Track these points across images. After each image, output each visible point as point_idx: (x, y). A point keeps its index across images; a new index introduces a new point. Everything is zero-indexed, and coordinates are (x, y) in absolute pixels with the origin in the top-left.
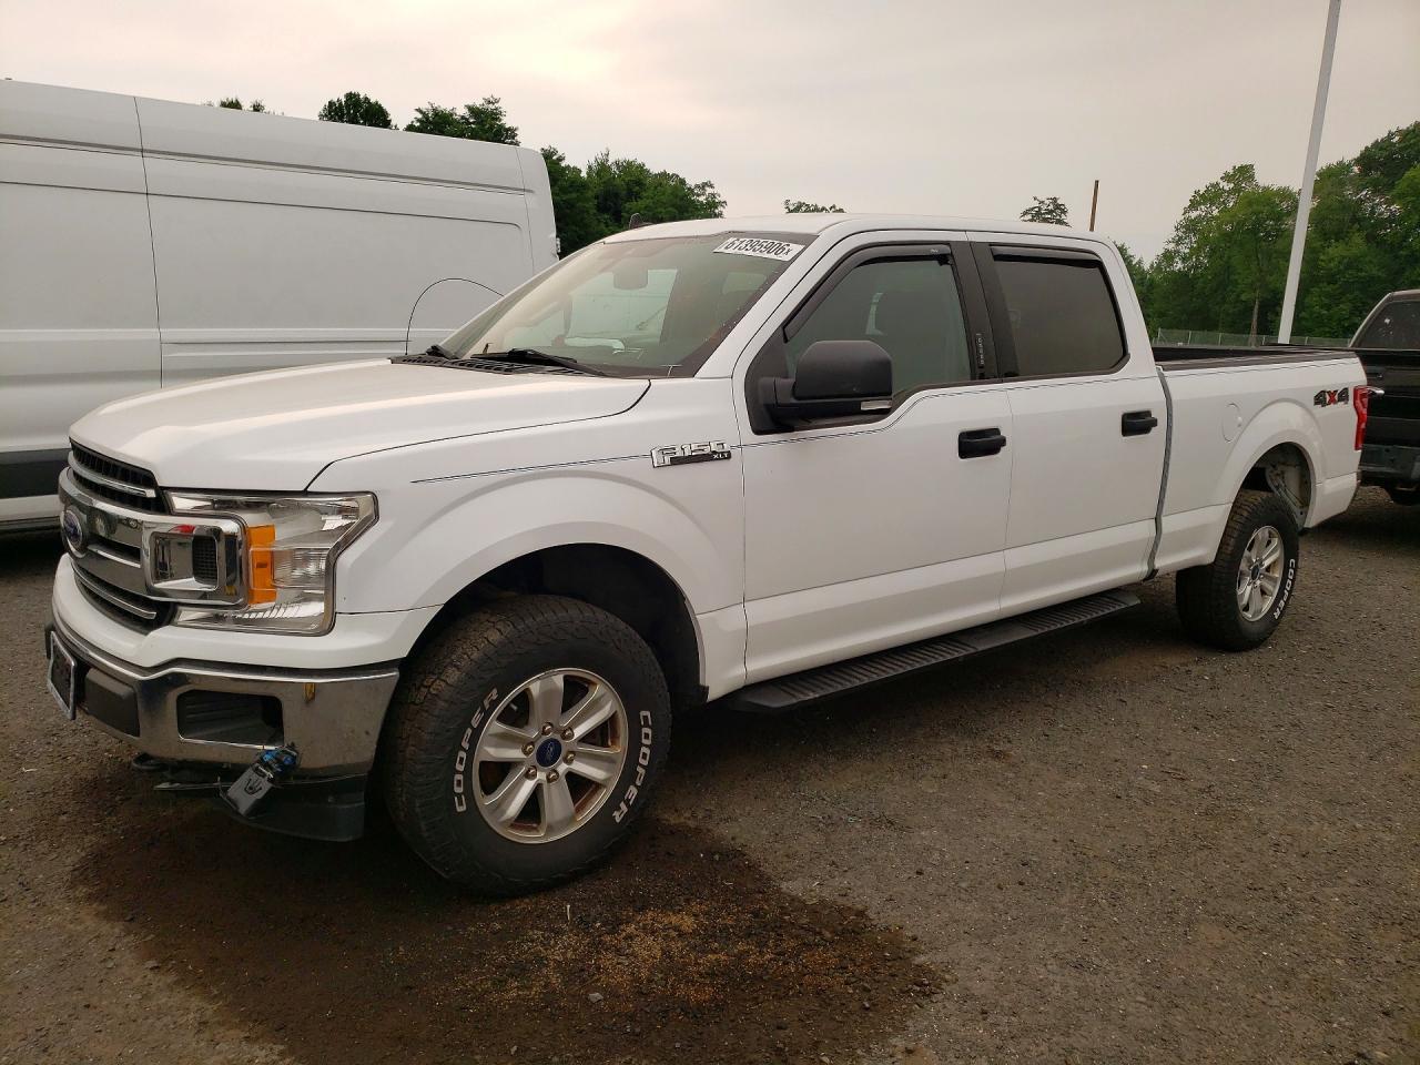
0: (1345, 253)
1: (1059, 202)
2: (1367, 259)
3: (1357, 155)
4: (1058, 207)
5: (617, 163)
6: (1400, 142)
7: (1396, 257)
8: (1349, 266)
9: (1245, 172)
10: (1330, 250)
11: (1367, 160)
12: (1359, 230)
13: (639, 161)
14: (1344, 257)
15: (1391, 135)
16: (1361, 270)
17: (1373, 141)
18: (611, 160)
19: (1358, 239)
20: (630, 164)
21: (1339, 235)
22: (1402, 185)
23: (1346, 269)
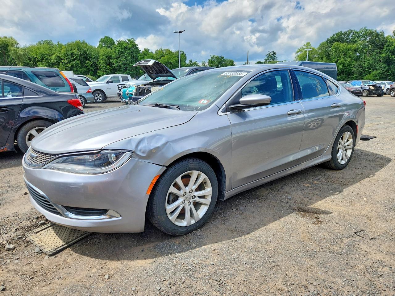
4: (274, 53)
5: (164, 50)
6: (336, 36)
15: (334, 35)
20: (167, 50)
22: (333, 46)
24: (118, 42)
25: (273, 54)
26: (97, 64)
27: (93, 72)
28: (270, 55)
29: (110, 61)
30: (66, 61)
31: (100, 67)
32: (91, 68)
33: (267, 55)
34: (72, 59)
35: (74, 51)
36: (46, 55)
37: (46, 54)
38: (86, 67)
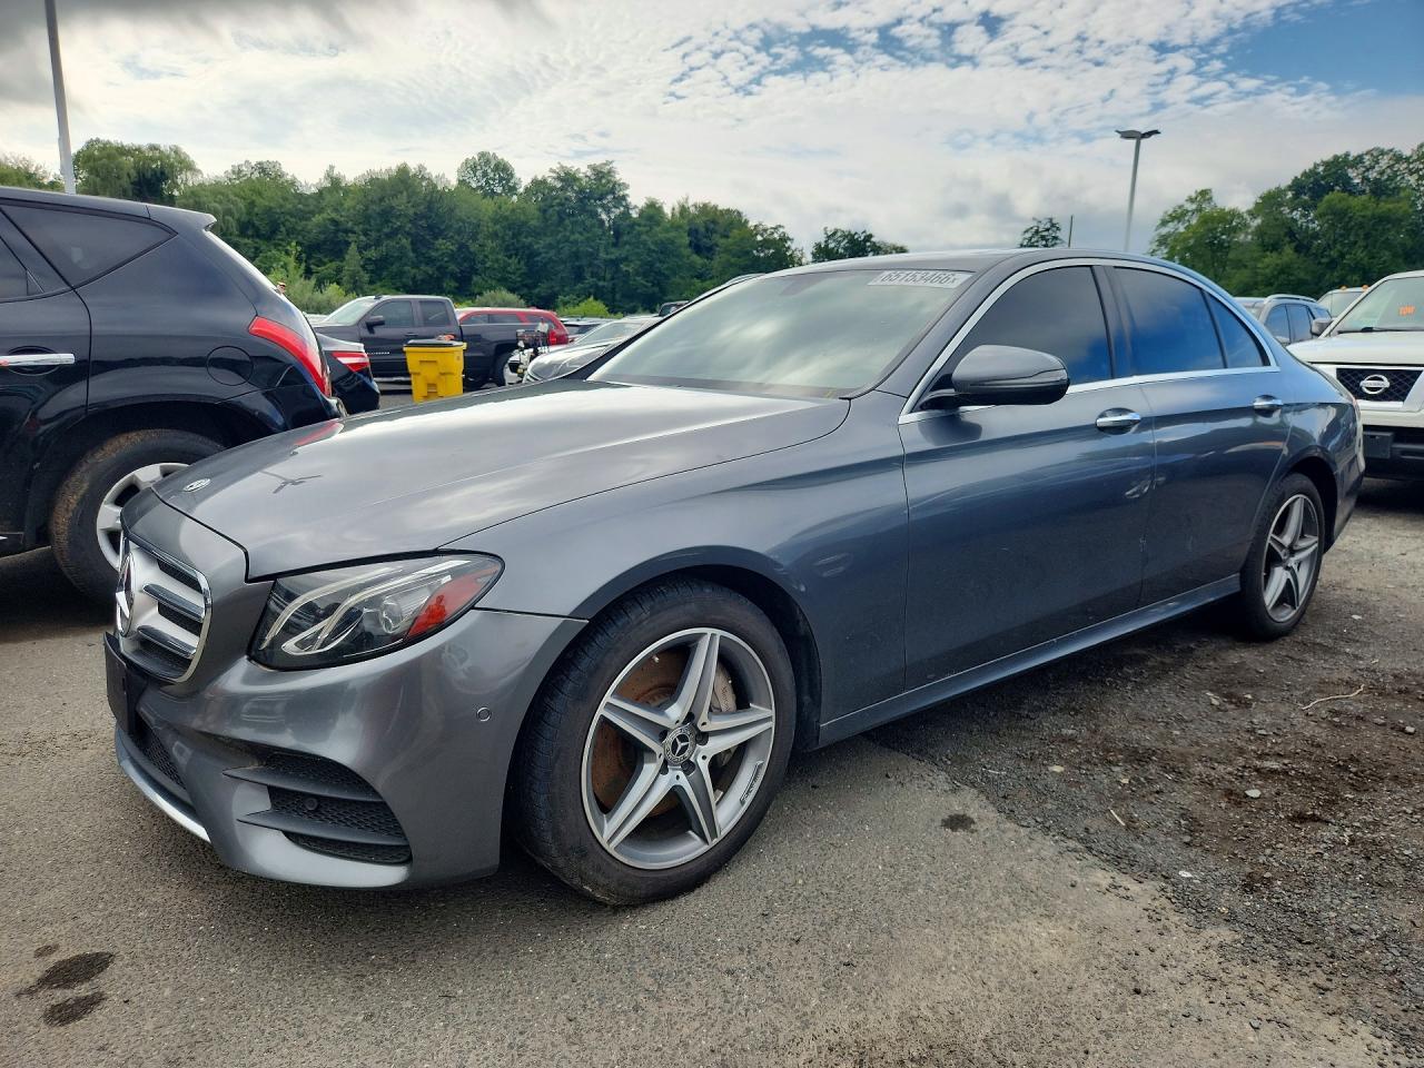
0: (1279, 262)
1: (1054, 221)
2: (1296, 266)
3: (1290, 183)
4: (1053, 225)
5: (695, 206)
6: (1324, 171)
7: (1320, 263)
8: (1282, 272)
9: (1204, 194)
10: (1266, 260)
11: (1298, 186)
12: (1290, 243)
13: (713, 204)
14: (1277, 265)
15: (1316, 166)
16: (1292, 275)
17: (1301, 171)
18: (691, 203)
19: (1288, 250)
20: (705, 205)
21: (1275, 247)
22: (1322, 206)
23: (1279, 274)
24: (555, 175)
25: (1048, 230)
26: (471, 253)
27: (457, 279)
28: (1037, 232)
29: (518, 241)
30: (362, 238)
31: (483, 262)
32: (452, 267)
33: (1026, 231)
34: (386, 230)
35: (394, 203)
36: (288, 217)
37: (289, 214)
38: (430, 261)
